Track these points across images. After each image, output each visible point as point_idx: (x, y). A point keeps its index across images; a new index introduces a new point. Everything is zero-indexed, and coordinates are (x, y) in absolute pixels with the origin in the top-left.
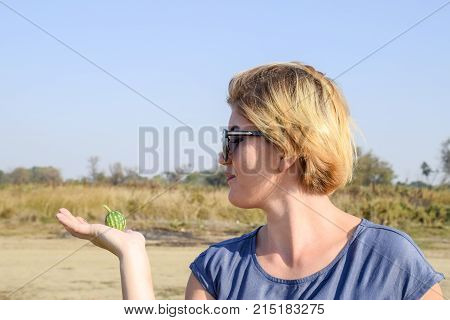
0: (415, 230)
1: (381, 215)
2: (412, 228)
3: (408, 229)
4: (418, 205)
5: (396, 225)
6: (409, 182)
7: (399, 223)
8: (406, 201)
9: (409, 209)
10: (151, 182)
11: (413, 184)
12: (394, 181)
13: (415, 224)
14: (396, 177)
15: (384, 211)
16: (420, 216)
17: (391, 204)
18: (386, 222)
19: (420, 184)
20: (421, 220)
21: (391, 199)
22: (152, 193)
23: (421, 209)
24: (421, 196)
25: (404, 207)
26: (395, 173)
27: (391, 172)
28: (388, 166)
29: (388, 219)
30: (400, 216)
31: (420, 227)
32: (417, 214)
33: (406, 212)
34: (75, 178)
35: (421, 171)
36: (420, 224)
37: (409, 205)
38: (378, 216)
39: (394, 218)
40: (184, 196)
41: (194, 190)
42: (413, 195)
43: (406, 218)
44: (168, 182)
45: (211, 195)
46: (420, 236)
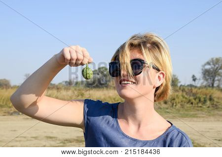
0: (189, 108)
1: (172, 101)
2: (187, 107)
3: (185, 107)
4: (190, 96)
5: (180, 106)
6: (186, 85)
7: (181, 105)
8: (184, 94)
9: (186, 98)
10: (57, 86)
11: (188, 85)
12: (179, 85)
13: (189, 105)
14: (180, 82)
15: (174, 99)
16: (191, 101)
17: (177, 96)
18: (175, 104)
19: (191, 86)
20: (192, 103)
21: (177, 93)
22: (58, 91)
23: (192, 98)
24: (192, 92)
25: (183, 97)
26: (179, 80)
27: (178, 80)
28: (176, 77)
29: (176, 103)
30: (182, 101)
31: (191, 107)
32: (190, 101)
33: (184, 99)
34: (18, 85)
35: (192, 79)
36: (191, 105)
37: (186, 96)
38: (171, 102)
39: (179, 103)
40: (74, 93)
41: (79, 90)
42: (188, 91)
43: (185, 102)
44: (66, 86)
45: (88, 92)
46: (191, 111)
